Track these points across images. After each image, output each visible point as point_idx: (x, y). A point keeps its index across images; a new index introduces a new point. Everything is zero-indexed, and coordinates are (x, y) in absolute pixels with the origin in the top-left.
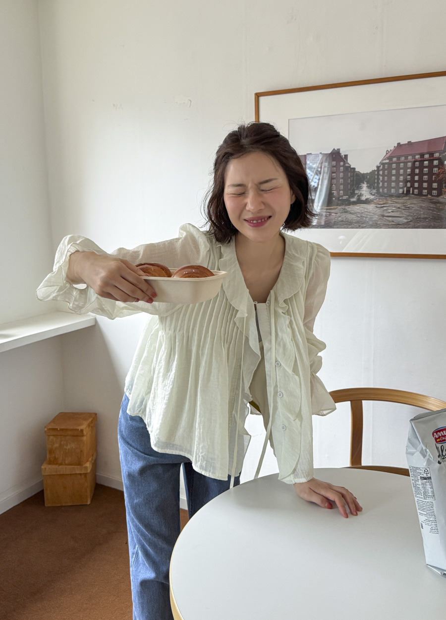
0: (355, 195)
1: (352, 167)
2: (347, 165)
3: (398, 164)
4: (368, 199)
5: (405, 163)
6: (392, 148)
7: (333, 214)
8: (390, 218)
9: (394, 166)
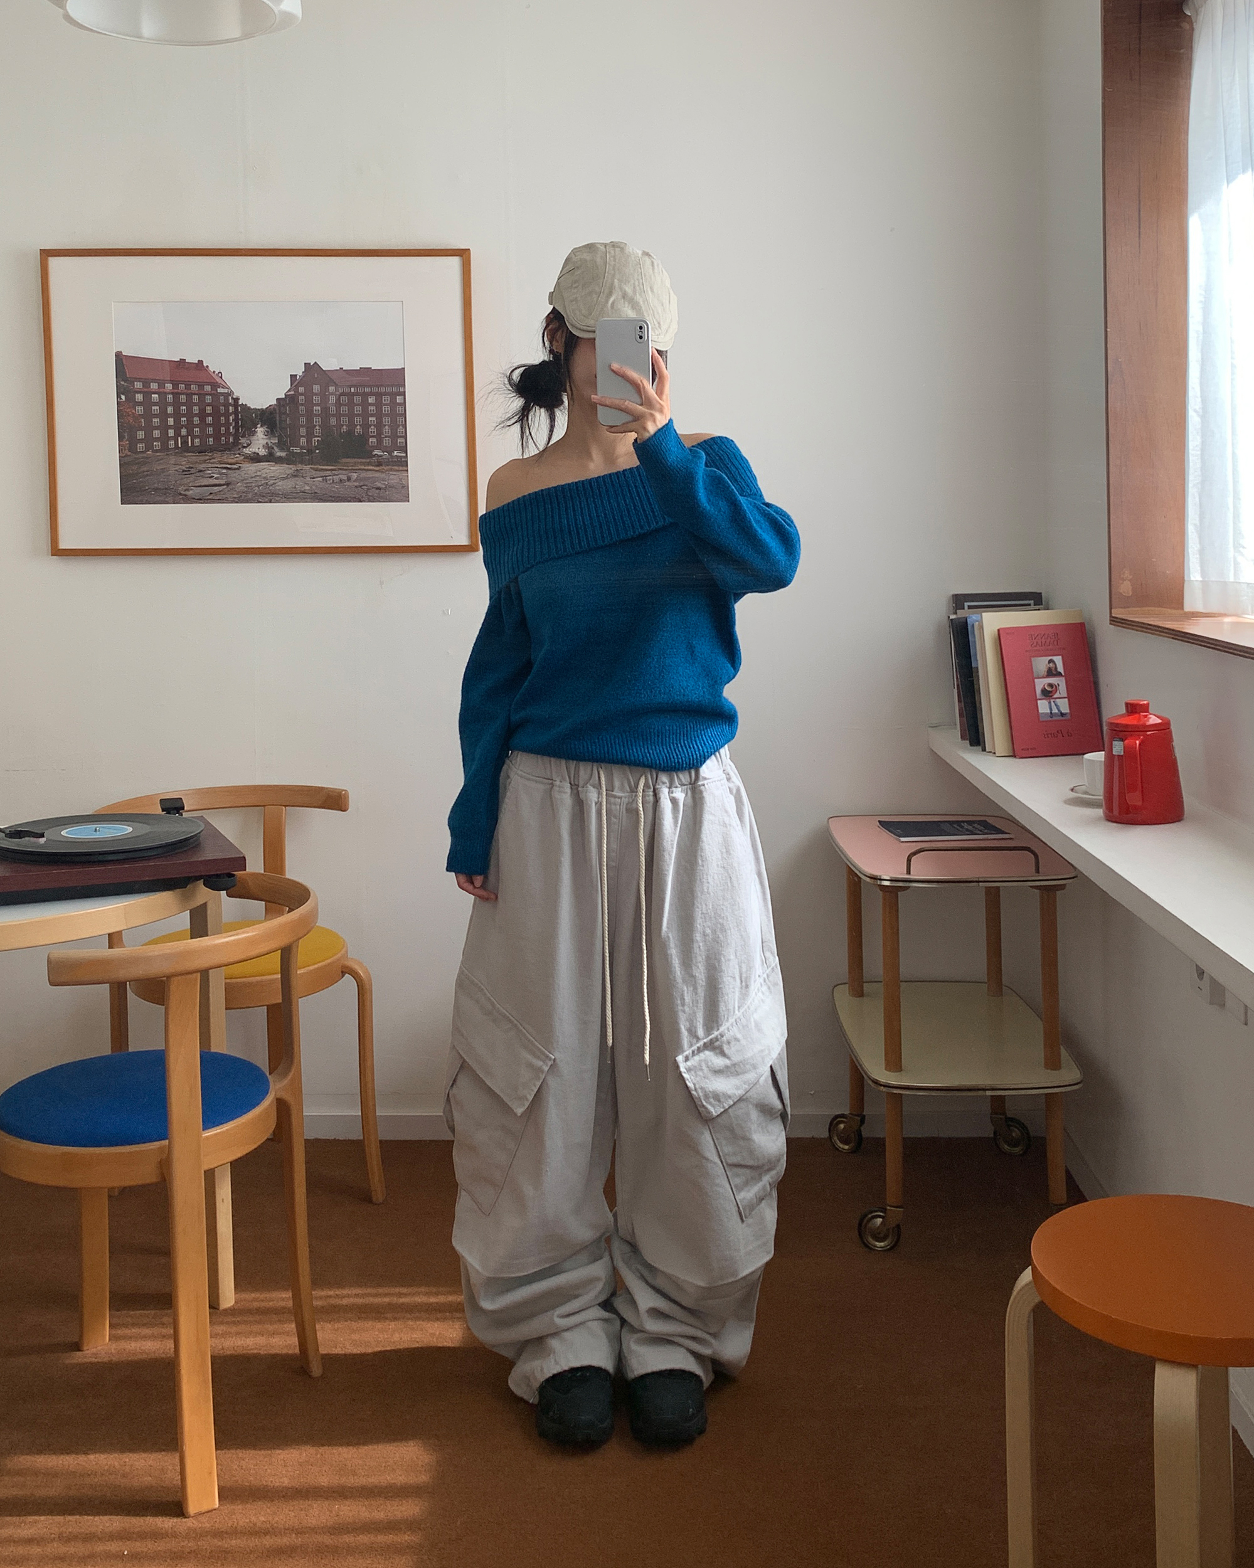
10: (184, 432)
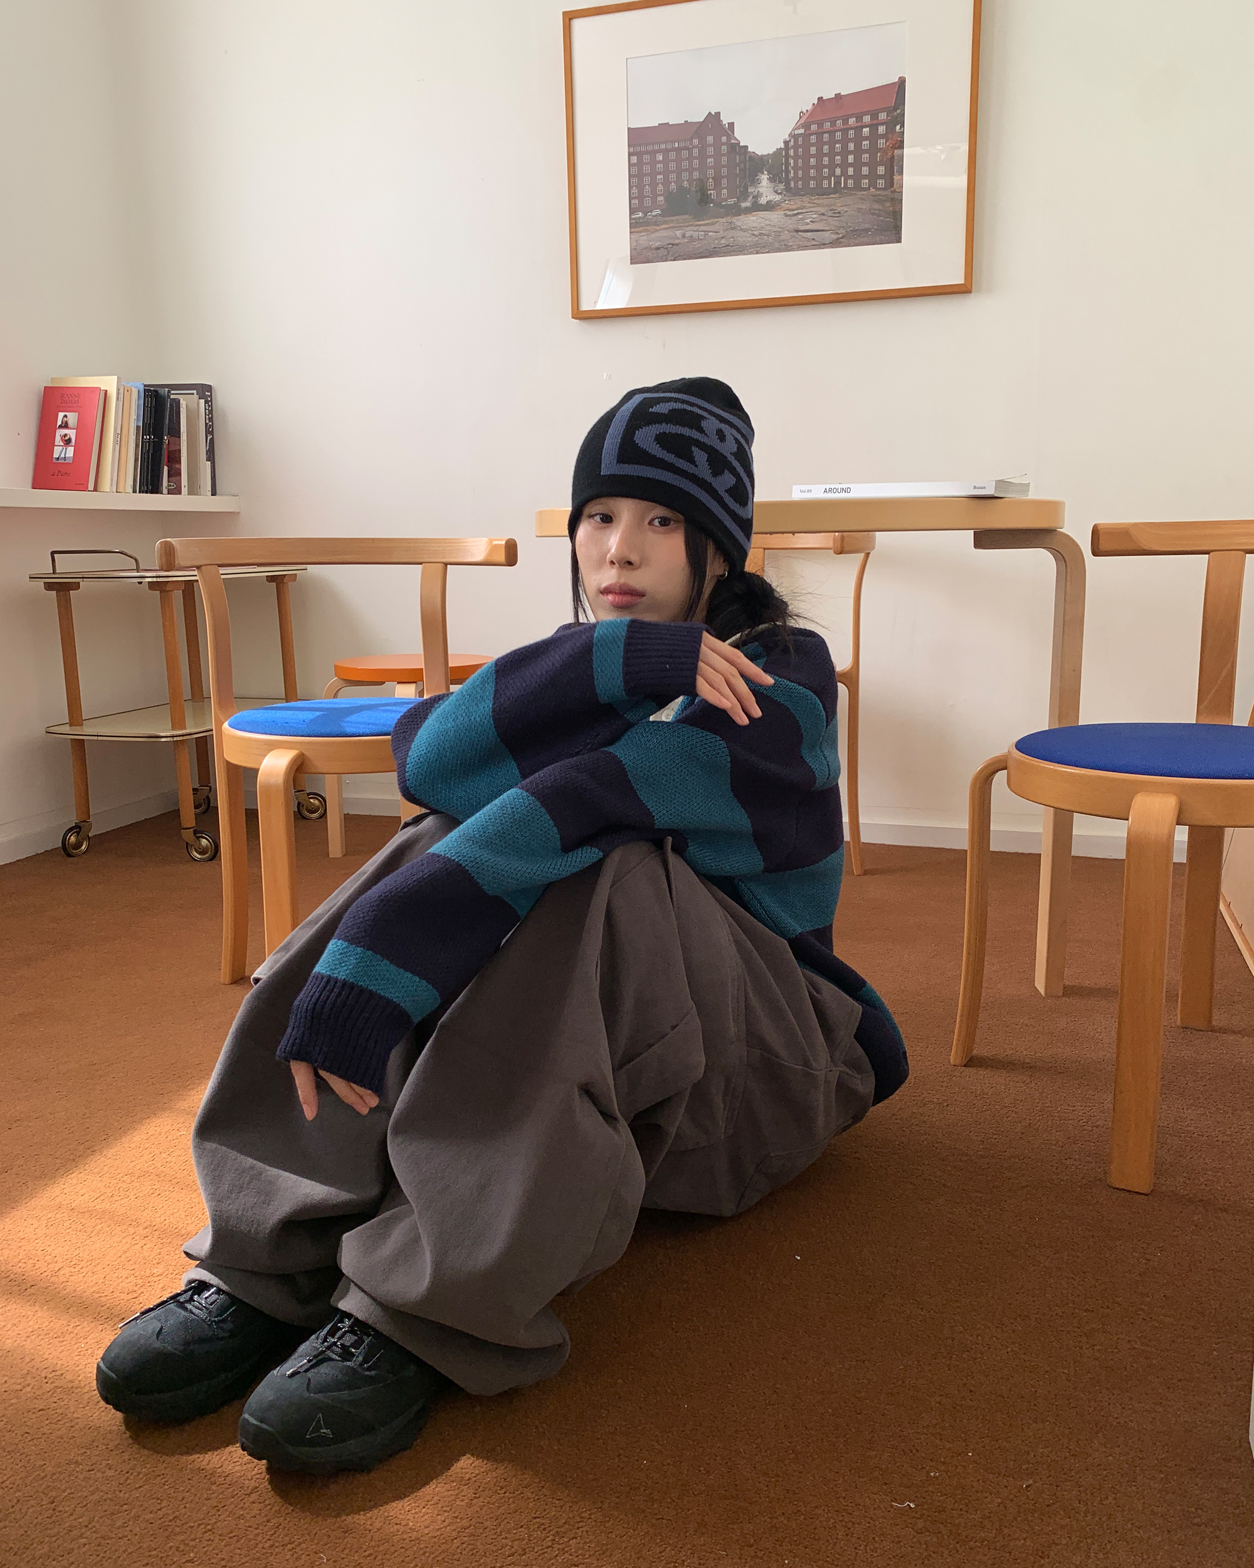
0: (749, 196)
1: (741, 145)
2: (732, 141)
3: (819, 135)
4: (771, 201)
5: (832, 133)
6: (810, 107)
7: (710, 234)
8: (809, 234)
9: (813, 138)
10: (838, 171)
